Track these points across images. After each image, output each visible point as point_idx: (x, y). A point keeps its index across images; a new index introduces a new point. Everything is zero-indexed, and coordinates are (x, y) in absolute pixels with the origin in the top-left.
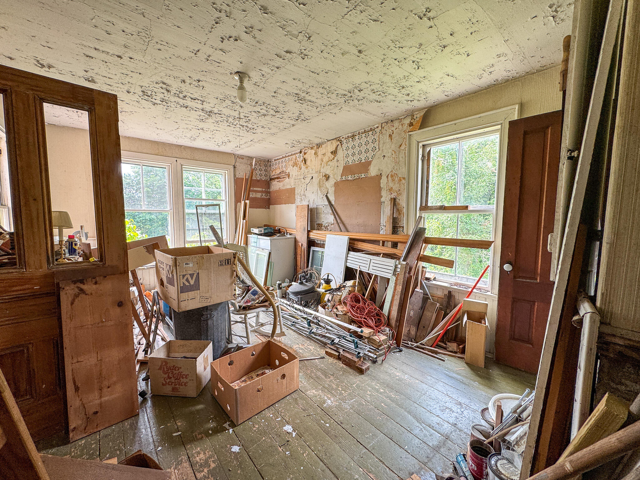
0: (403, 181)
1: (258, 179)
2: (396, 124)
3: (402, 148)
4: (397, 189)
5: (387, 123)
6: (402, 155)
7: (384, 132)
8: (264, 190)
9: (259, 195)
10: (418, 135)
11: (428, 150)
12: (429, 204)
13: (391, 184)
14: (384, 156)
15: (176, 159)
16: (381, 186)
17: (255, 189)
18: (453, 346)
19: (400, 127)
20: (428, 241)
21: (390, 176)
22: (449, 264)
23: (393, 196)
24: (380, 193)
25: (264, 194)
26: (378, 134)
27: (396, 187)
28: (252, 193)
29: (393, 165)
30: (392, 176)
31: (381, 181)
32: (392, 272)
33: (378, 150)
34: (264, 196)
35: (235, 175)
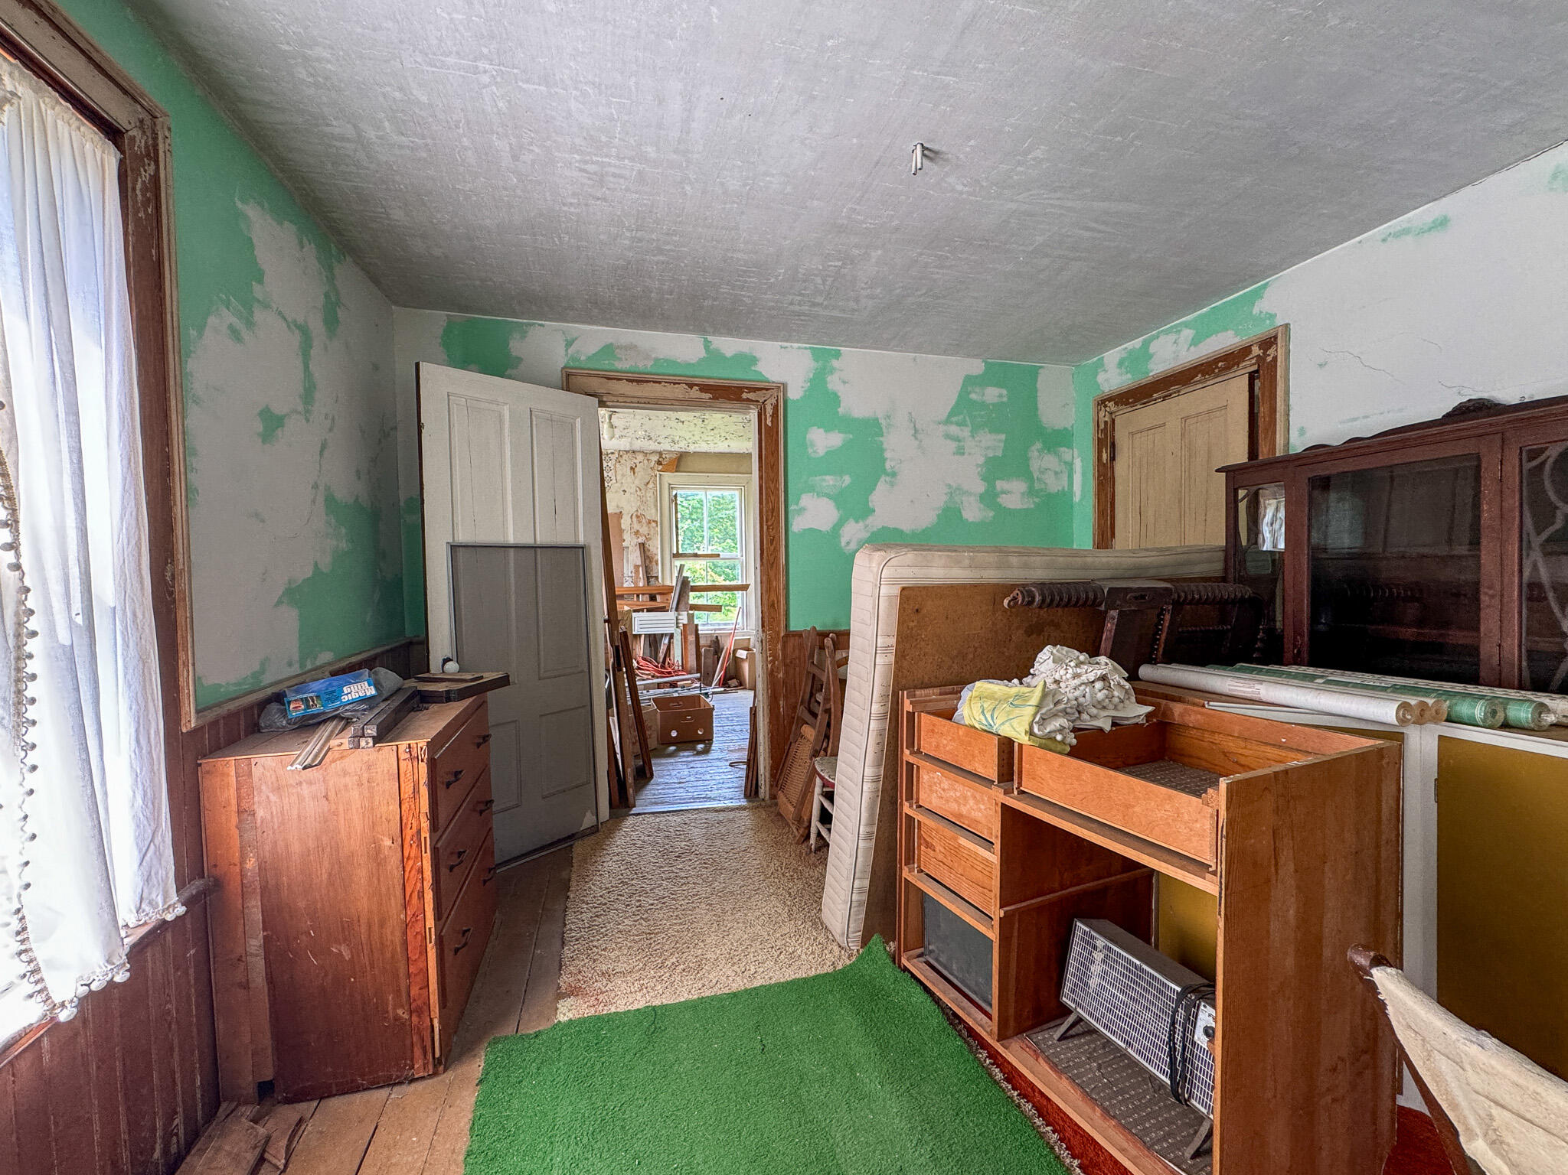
0: (654, 524)
2: (640, 457)
3: (651, 485)
4: (646, 533)
5: (627, 452)
6: (650, 494)
7: (623, 461)
10: (669, 477)
11: (674, 493)
12: (680, 552)
13: (636, 526)
14: (624, 491)
16: (623, 527)
18: (734, 682)
19: (646, 462)
20: (694, 589)
21: (634, 517)
22: (717, 609)
23: (640, 540)
24: (621, 536)
26: (613, 461)
27: (644, 530)
29: (639, 504)
30: (637, 517)
31: (622, 521)
32: (674, 625)
33: (614, 481)
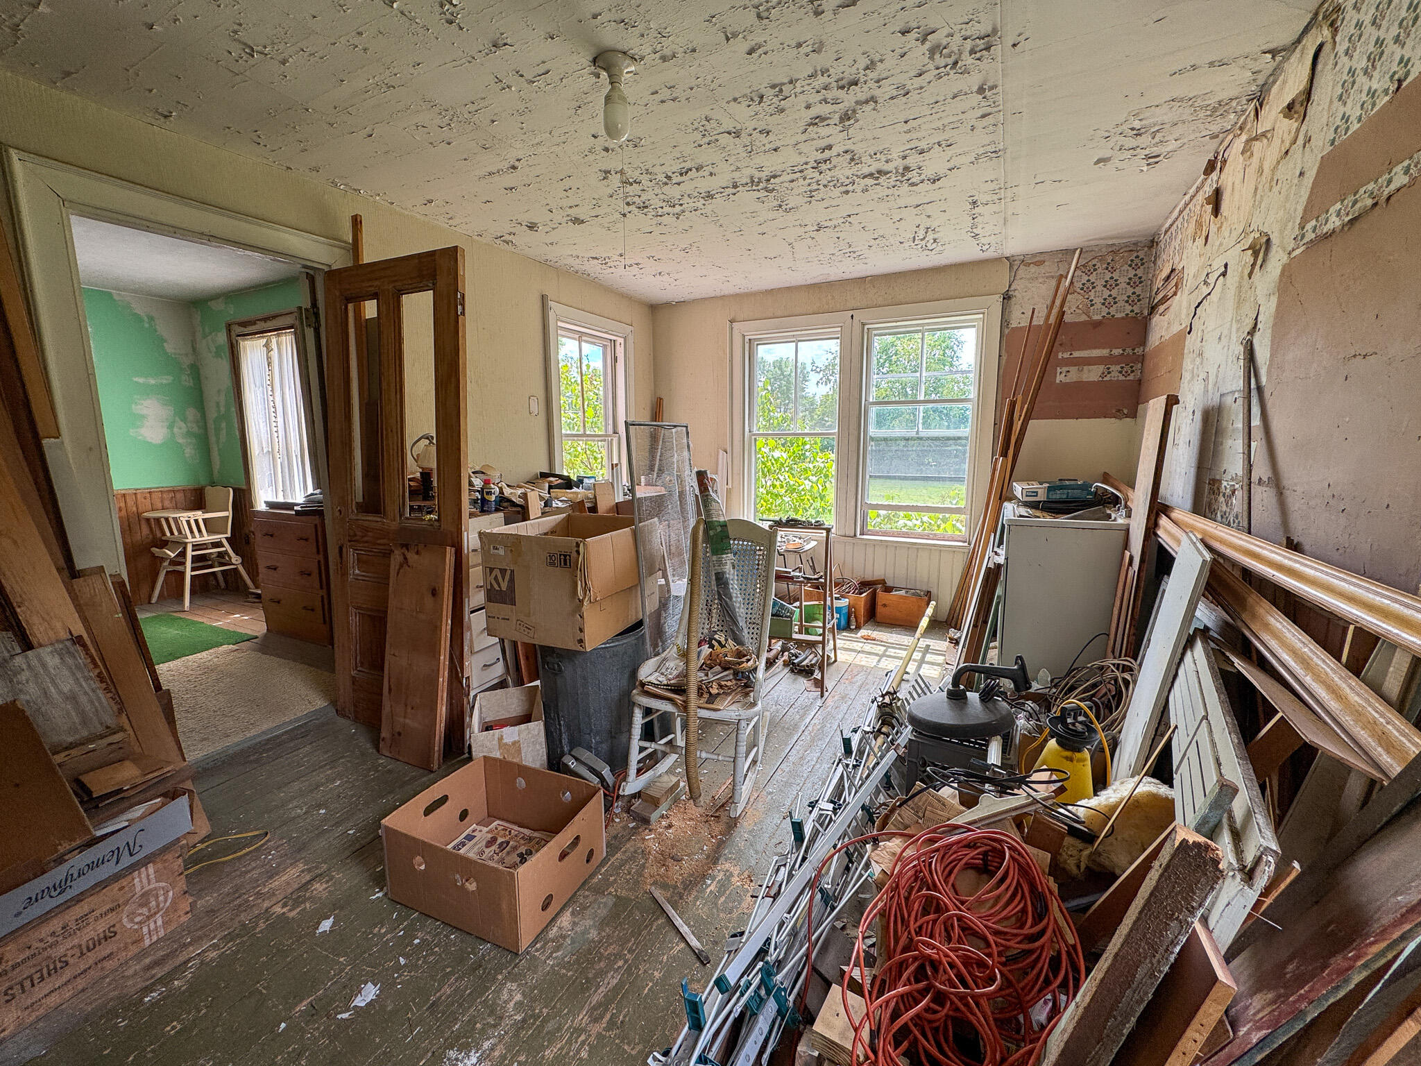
1: (1098, 317)
8: (1117, 352)
9: (1092, 374)
15: (851, 313)
17: (1076, 354)
25: (1115, 368)
28: (1065, 369)
34: (1115, 374)
35: (1005, 322)
